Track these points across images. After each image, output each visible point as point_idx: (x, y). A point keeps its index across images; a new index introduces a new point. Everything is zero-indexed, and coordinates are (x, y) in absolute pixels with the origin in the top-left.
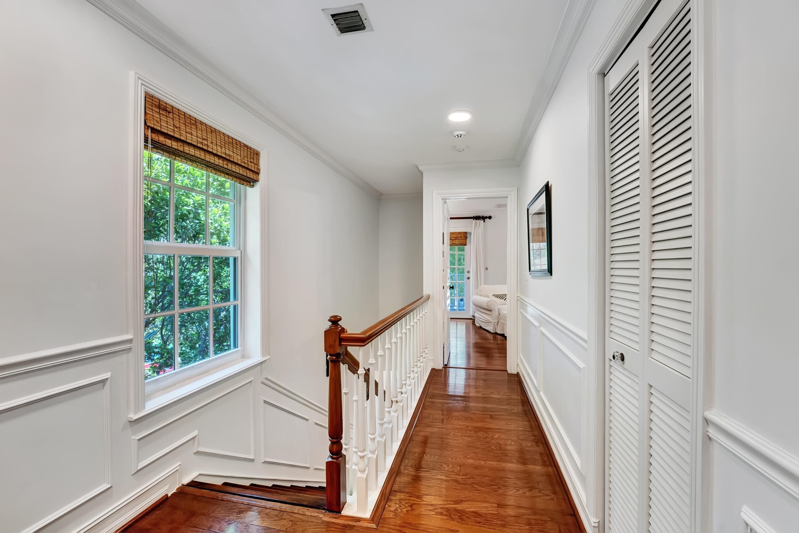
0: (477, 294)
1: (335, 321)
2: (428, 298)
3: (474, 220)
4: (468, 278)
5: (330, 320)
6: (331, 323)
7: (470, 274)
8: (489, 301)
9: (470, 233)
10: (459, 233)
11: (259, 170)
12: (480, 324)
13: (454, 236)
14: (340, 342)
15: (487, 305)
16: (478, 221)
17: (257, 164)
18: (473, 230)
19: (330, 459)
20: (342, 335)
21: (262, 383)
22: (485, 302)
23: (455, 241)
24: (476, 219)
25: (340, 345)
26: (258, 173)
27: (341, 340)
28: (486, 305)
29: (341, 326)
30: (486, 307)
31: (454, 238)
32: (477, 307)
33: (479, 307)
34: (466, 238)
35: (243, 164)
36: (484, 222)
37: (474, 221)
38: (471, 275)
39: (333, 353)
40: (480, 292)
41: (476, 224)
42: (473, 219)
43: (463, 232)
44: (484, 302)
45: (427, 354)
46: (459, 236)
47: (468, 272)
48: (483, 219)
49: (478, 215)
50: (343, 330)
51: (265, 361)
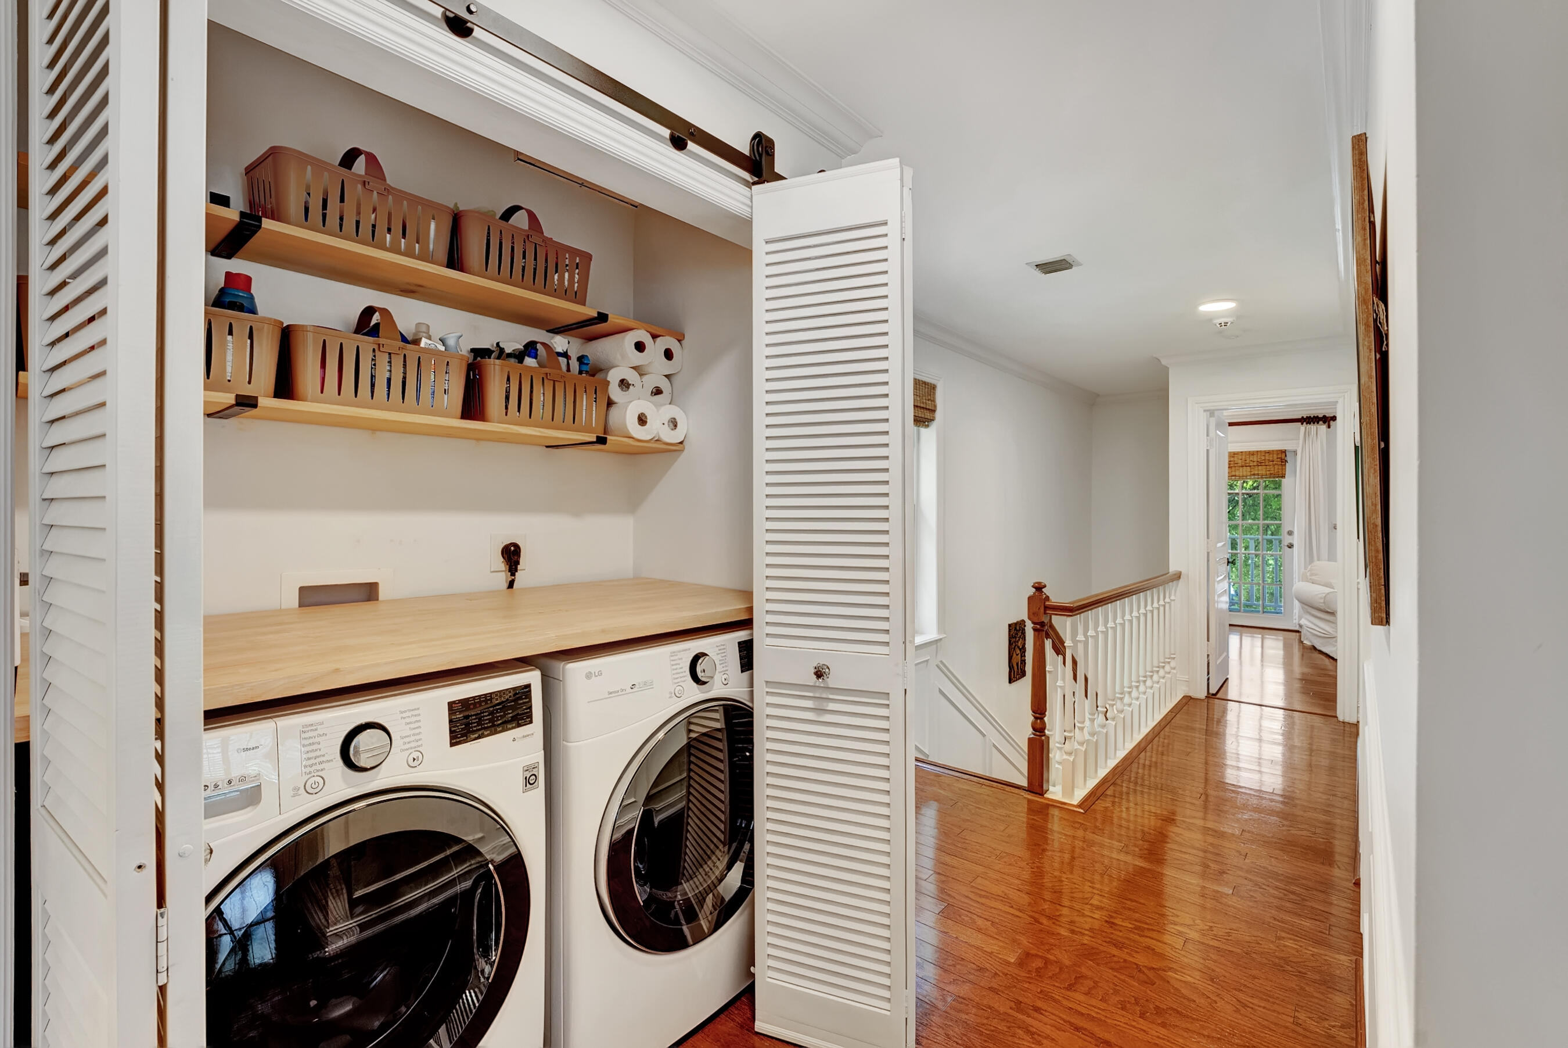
0: (1305, 579)
1: (1039, 588)
2: (1178, 576)
3: (1302, 424)
4: (1290, 546)
5: (1033, 587)
6: (1034, 590)
7: (1293, 539)
8: (1328, 593)
9: (1295, 452)
10: (1269, 452)
11: (935, 406)
12: (1311, 642)
13: (1255, 459)
14: (1045, 611)
15: (1324, 603)
16: (1313, 427)
17: (934, 401)
18: (1301, 445)
19: (1032, 736)
20: (1047, 603)
21: (937, 666)
22: (1320, 596)
23: (1256, 468)
24: (1308, 423)
25: (1045, 613)
26: (934, 411)
27: (1046, 608)
28: (1322, 601)
29: (1045, 594)
30: (1322, 606)
31: (1255, 464)
32: (1306, 607)
33: (1309, 605)
34: (1284, 462)
35: (922, 405)
36: (1329, 427)
37: (1302, 428)
38: (1296, 540)
39: (1037, 621)
40: (1312, 575)
41: (1307, 434)
42: (1300, 423)
43: (1277, 451)
44: (1317, 595)
45: (1174, 668)
46: (1267, 458)
47: (1290, 533)
48: (1324, 422)
49: (1312, 413)
50: (1047, 598)
51: (941, 639)
